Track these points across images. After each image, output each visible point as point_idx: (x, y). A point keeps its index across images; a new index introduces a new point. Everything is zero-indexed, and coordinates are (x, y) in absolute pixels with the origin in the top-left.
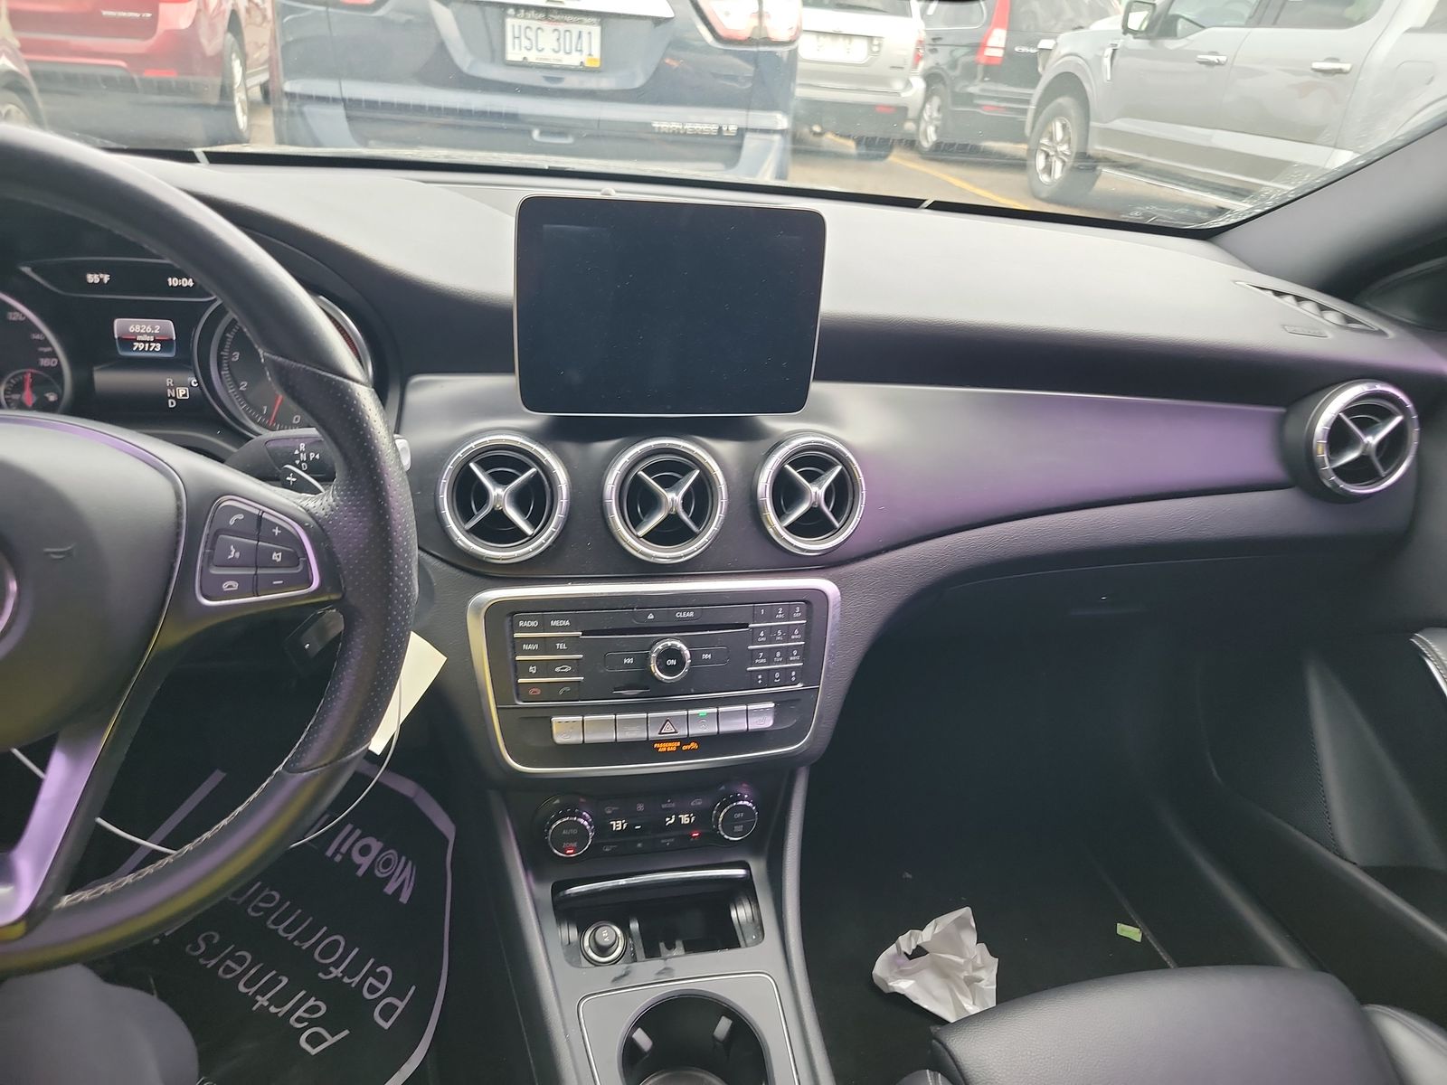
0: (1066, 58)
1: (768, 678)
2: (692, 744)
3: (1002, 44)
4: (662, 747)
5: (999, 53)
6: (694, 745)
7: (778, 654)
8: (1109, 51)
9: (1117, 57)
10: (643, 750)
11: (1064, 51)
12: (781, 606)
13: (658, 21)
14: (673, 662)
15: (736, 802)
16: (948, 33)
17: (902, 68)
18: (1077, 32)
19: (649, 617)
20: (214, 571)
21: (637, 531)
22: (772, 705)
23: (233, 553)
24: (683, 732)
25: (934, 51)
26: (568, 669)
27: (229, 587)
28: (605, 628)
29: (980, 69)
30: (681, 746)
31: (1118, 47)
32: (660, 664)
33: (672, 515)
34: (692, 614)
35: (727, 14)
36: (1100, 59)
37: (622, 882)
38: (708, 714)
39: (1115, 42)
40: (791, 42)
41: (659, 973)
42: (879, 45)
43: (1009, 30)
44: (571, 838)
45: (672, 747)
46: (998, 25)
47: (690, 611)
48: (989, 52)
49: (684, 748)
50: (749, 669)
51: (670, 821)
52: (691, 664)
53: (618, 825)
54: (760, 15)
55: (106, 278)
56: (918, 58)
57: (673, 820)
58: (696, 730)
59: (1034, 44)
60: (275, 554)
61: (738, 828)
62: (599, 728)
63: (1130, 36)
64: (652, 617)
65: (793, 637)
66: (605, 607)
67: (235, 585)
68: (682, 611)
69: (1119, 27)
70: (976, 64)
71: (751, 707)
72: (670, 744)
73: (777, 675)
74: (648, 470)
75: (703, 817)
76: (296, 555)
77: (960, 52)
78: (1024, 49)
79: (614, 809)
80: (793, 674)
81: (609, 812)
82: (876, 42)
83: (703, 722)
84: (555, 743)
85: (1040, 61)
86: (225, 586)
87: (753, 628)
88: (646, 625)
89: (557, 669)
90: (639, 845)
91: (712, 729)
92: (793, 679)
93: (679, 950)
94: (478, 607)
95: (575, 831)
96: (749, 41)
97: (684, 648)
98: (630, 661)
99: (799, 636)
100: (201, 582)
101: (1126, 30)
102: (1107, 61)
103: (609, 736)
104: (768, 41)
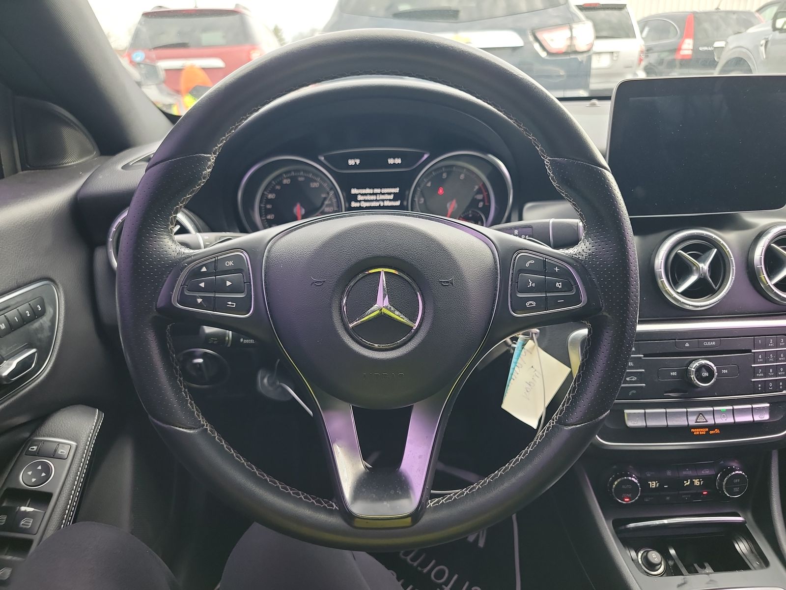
0: (734, 50)
1: (765, 387)
2: (716, 430)
3: (691, 47)
4: (696, 432)
5: (689, 52)
6: (717, 431)
7: (771, 371)
8: (763, 42)
9: (769, 45)
10: (683, 433)
11: (731, 47)
12: (771, 338)
13: (514, 49)
14: (706, 374)
15: (734, 471)
16: (656, 46)
17: (631, 67)
18: (736, 35)
19: (686, 345)
20: (520, 295)
21: (677, 289)
22: (768, 405)
23: (530, 284)
24: (711, 421)
25: (647, 56)
26: (634, 379)
27: (530, 304)
28: (658, 352)
29: (677, 63)
30: (709, 431)
31: (769, 39)
32: (698, 376)
33: (702, 279)
34: (714, 343)
35: (552, 40)
36: (757, 47)
37: (666, 521)
38: (727, 410)
39: (767, 37)
40: (588, 51)
41: (707, 583)
42: (617, 56)
43: (694, 40)
44: (627, 491)
45: (703, 432)
46: (688, 36)
47: (712, 341)
48: (683, 52)
49: (711, 432)
50: (752, 380)
51: (687, 483)
52: (718, 376)
53: (653, 484)
54: (572, 38)
55: (358, 162)
56: (641, 60)
57: (689, 482)
58: (720, 420)
59: (711, 44)
60: (557, 284)
61: (736, 490)
62: (657, 418)
63: (777, 32)
64: (688, 345)
65: (780, 359)
66: (657, 339)
67: (534, 304)
68: (708, 341)
69: (770, 28)
70: (674, 60)
71: (755, 406)
72: (701, 430)
73: (771, 384)
74: (685, 249)
75: (708, 481)
76: (569, 284)
77: (664, 55)
78: (705, 48)
79: (651, 473)
80: (781, 384)
81: (649, 475)
82: (615, 55)
83: (723, 417)
84: (627, 426)
85: (715, 54)
86: (527, 304)
87: (754, 352)
88: (684, 350)
89: (628, 379)
90: (668, 498)
91: (730, 420)
92: (781, 387)
93: (709, 570)
94: (574, 339)
95: (629, 486)
96: (566, 53)
97: (713, 365)
98: (674, 374)
99: (784, 359)
100: (511, 302)
101: (775, 29)
102: (763, 49)
103: (662, 423)
104: (576, 52)
